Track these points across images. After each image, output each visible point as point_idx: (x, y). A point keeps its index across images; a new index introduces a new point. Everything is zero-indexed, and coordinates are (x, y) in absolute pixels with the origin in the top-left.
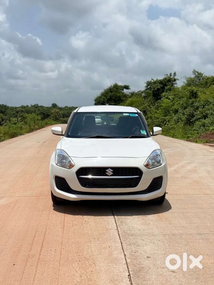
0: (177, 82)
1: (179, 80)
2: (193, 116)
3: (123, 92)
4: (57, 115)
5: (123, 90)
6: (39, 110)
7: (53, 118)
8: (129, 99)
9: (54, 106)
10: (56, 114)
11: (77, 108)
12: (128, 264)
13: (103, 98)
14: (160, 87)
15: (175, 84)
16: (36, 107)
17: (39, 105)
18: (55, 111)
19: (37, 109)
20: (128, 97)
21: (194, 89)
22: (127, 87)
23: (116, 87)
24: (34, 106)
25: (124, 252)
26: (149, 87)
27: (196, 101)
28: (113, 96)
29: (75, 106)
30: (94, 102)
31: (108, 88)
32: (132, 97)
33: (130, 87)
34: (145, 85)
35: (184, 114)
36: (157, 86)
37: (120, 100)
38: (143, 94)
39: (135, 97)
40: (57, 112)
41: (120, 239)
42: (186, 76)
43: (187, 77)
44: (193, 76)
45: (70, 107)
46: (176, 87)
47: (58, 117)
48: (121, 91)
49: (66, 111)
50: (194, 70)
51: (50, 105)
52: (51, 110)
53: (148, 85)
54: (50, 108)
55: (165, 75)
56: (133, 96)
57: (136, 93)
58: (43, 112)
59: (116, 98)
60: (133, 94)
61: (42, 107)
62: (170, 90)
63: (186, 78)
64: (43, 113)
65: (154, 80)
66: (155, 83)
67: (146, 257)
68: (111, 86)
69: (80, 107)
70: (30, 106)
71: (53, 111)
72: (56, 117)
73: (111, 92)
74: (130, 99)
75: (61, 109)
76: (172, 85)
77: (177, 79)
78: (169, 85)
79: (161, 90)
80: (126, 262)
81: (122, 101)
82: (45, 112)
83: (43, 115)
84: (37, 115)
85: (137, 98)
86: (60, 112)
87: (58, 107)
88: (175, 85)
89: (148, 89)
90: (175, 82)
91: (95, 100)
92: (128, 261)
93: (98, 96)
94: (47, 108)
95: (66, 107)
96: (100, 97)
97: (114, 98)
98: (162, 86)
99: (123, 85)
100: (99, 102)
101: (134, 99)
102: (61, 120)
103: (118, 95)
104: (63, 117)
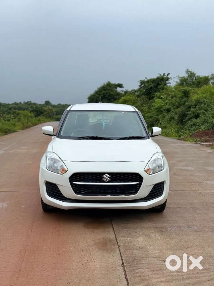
0: (170, 81)
1: (172, 79)
2: (185, 115)
3: (116, 90)
4: (51, 112)
5: (116, 88)
6: (32, 107)
7: (46, 116)
8: (122, 97)
9: (47, 103)
10: (49, 111)
11: (70, 105)
12: (121, 254)
13: (96, 96)
14: (153, 86)
15: (168, 83)
16: (29, 104)
17: (33, 102)
18: (49, 108)
19: (31, 106)
20: (121, 95)
21: (187, 88)
22: (120, 86)
23: (109, 85)
24: (27, 103)
25: (117, 243)
26: (142, 86)
27: (188, 101)
28: (107, 95)
29: (68, 104)
30: (88, 100)
31: (101, 86)
32: (125, 95)
33: (124, 86)
34: (139, 84)
35: (176, 113)
36: (150, 85)
37: (114, 98)
38: (136, 93)
39: (128, 95)
40: (51, 109)
41: (114, 232)
42: (178, 75)
43: (181, 76)
44: (186, 76)
45: (63, 105)
46: (168, 86)
47: (51, 114)
48: (114, 89)
49: (59, 109)
50: (187, 70)
51: (43, 103)
52: (44, 108)
53: (142, 84)
54: (43, 105)
55: (158, 74)
56: (127, 95)
57: (129, 92)
58: (36, 109)
59: (109, 96)
60: (126, 92)
61: (34, 104)
62: (163, 89)
63: (179, 77)
64: (36, 111)
65: (147, 79)
66: (148, 81)
67: (138, 247)
68: (104, 85)
69: (73, 105)
70: (22, 103)
71: (46, 109)
72: (49, 115)
73: (105, 90)
74: (124, 97)
75: (54, 106)
76: (165, 85)
77: (170, 78)
78: (162, 84)
79: (154, 89)
80: (120, 252)
81: (115, 99)
82: (37, 109)
83: (36, 112)
84: (30, 112)
85: (130, 96)
86: (53, 110)
87: (52, 104)
88: (168, 85)
89: (142, 87)
90: (168, 81)
91: (89, 99)
92: (122, 251)
93: (91, 94)
94: (40, 105)
95: (60, 104)
96: (93, 95)
97: (107, 96)
98: (155, 85)
99: (117, 83)
100: (93, 99)
101: (127, 97)
102: (54, 117)
103: (112, 93)
104: (56, 115)
